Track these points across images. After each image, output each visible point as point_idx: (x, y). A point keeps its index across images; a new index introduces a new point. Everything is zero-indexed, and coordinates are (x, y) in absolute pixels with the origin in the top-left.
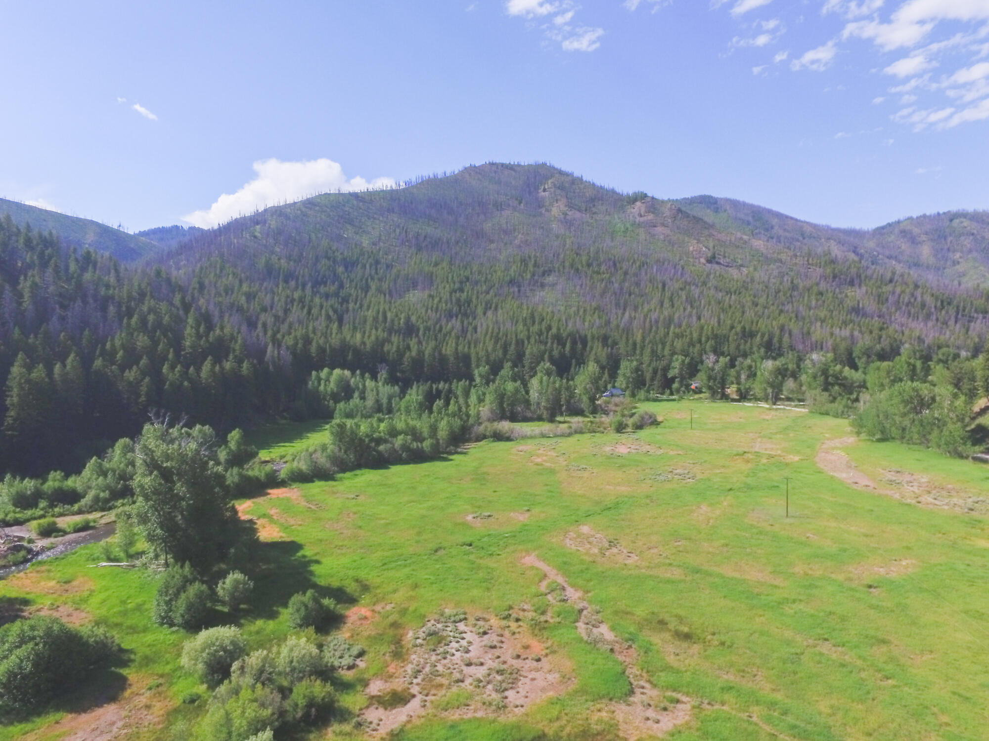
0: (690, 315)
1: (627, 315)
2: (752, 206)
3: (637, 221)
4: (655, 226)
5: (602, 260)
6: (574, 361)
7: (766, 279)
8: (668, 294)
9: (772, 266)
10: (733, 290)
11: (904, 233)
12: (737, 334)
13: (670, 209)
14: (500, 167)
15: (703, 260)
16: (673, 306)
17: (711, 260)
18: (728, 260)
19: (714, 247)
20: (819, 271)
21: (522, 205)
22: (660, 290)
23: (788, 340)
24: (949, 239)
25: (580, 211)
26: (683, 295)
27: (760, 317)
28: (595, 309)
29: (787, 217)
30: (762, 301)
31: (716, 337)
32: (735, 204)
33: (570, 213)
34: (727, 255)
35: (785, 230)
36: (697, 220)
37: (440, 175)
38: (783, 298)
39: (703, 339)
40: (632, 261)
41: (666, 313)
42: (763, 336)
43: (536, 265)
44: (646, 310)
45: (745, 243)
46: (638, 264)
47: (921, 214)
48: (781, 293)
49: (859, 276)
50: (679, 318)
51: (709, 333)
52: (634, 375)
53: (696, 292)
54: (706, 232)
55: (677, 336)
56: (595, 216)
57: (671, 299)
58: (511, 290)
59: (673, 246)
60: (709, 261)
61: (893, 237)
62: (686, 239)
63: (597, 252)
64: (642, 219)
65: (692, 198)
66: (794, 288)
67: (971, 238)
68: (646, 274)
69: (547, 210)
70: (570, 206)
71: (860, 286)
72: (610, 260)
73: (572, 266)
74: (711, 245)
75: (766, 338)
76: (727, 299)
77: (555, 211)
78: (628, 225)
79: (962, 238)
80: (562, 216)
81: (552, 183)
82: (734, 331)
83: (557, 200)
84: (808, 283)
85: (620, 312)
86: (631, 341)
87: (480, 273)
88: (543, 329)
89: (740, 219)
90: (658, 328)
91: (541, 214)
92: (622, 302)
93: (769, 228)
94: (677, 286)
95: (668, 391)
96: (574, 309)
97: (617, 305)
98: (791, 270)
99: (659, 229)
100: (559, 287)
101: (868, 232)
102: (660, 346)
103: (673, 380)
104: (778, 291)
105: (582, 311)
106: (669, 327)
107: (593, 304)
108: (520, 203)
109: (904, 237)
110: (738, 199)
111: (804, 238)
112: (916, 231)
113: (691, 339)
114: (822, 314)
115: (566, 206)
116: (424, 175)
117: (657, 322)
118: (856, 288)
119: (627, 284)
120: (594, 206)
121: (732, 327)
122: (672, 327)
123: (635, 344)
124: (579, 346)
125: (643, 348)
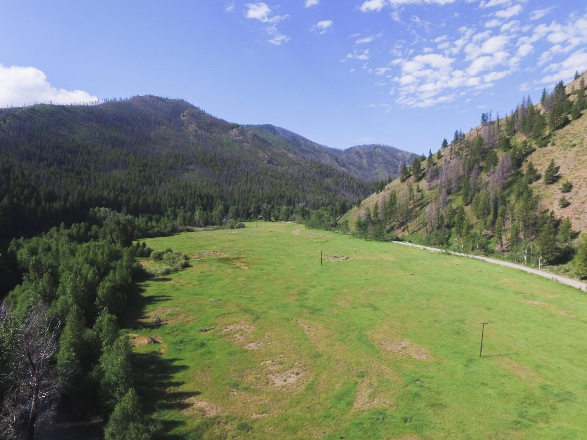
0: (259, 188)
1: (231, 187)
2: (292, 133)
3: (234, 139)
4: (244, 143)
5: (218, 159)
6: (208, 207)
7: (292, 173)
8: (249, 178)
9: (296, 166)
10: (278, 177)
11: (357, 153)
12: (278, 197)
13: (251, 134)
14: (156, 99)
15: (266, 162)
16: (251, 183)
17: (270, 162)
18: (277, 162)
19: (271, 156)
20: (315, 170)
21: (172, 123)
22: (246, 176)
23: (297, 200)
24: (374, 157)
25: (204, 130)
26: (256, 178)
27: (287, 190)
28: (216, 184)
29: (308, 140)
30: (290, 183)
31: (269, 198)
32: (284, 131)
33: (199, 131)
34: (277, 160)
35: (306, 147)
36: (264, 141)
37: (118, 100)
38: (299, 182)
39: (264, 198)
40: (232, 161)
41: (248, 187)
42: (287, 198)
43: (183, 159)
44: (239, 185)
45: (285, 154)
46: (235, 162)
47: (364, 144)
48: (298, 180)
49: (330, 173)
50: (254, 189)
51: (266, 196)
52: (236, 212)
53: (262, 177)
54: (267, 148)
55: (253, 197)
56: (212, 134)
57: (251, 181)
58: (172, 172)
59: (252, 153)
60: (268, 162)
61: (352, 154)
62: (258, 150)
63: (215, 155)
64: (237, 138)
65: (262, 125)
66: (304, 177)
67: (381, 157)
68: (239, 168)
69: (186, 128)
70: (199, 127)
71: (330, 178)
72: (221, 159)
73: (202, 161)
74: (270, 154)
75: (289, 198)
76: (275, 181)
77: (190, 129)
78: (230, 141)
79: (378, 157)
80: (195, 133)
81: (188, 112)
82: (276, 196)
83: (191, 123)
84: (309, 175)
85: (228, 185)
86: (233, 199)
87: (152, 161)
88: (193, 192)
89: (286, 139)
90: (245, 193)
91: (183, 130)
92: (228, 180)
93: (299, 145)
94: (253, 174)
95: (249, 218)
96: (205, 183)
97: (226, 182)
98: (304, 168)
99: (245, 144)
100: (197, 172)
101: (343, 151)
102: (246, 201)
103: (251, 214)
104: (297, 179)
105: (209, 184)
106: (249, 193)
107: (215, 181)
108: (170, 122)
109: (357, 154)
110: (285, 128)
111: (315, 152)
112: (362, 152)
113: (259, 198)
114: (313, 189)
115: (196, 127)
116: (107, 98)
117: (244, 190)
118: (329, 179)
119: (230, 172)
120: (212, 128)
121: (276, 194)
122: (251, 193)
123: (235, 200)
124: (210, 200)
125: (238, 202)
